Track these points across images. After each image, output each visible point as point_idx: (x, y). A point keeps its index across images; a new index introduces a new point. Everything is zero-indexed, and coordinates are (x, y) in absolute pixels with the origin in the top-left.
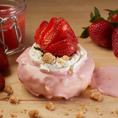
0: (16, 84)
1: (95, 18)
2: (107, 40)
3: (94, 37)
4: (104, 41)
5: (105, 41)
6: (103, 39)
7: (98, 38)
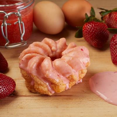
0: (20, 80)
1: (90, 18)
2: (97, 40)
3: (86, 36)
4: (94, 41)
5: (96, 42)
6: (94, 40)
7: (89, 38)
